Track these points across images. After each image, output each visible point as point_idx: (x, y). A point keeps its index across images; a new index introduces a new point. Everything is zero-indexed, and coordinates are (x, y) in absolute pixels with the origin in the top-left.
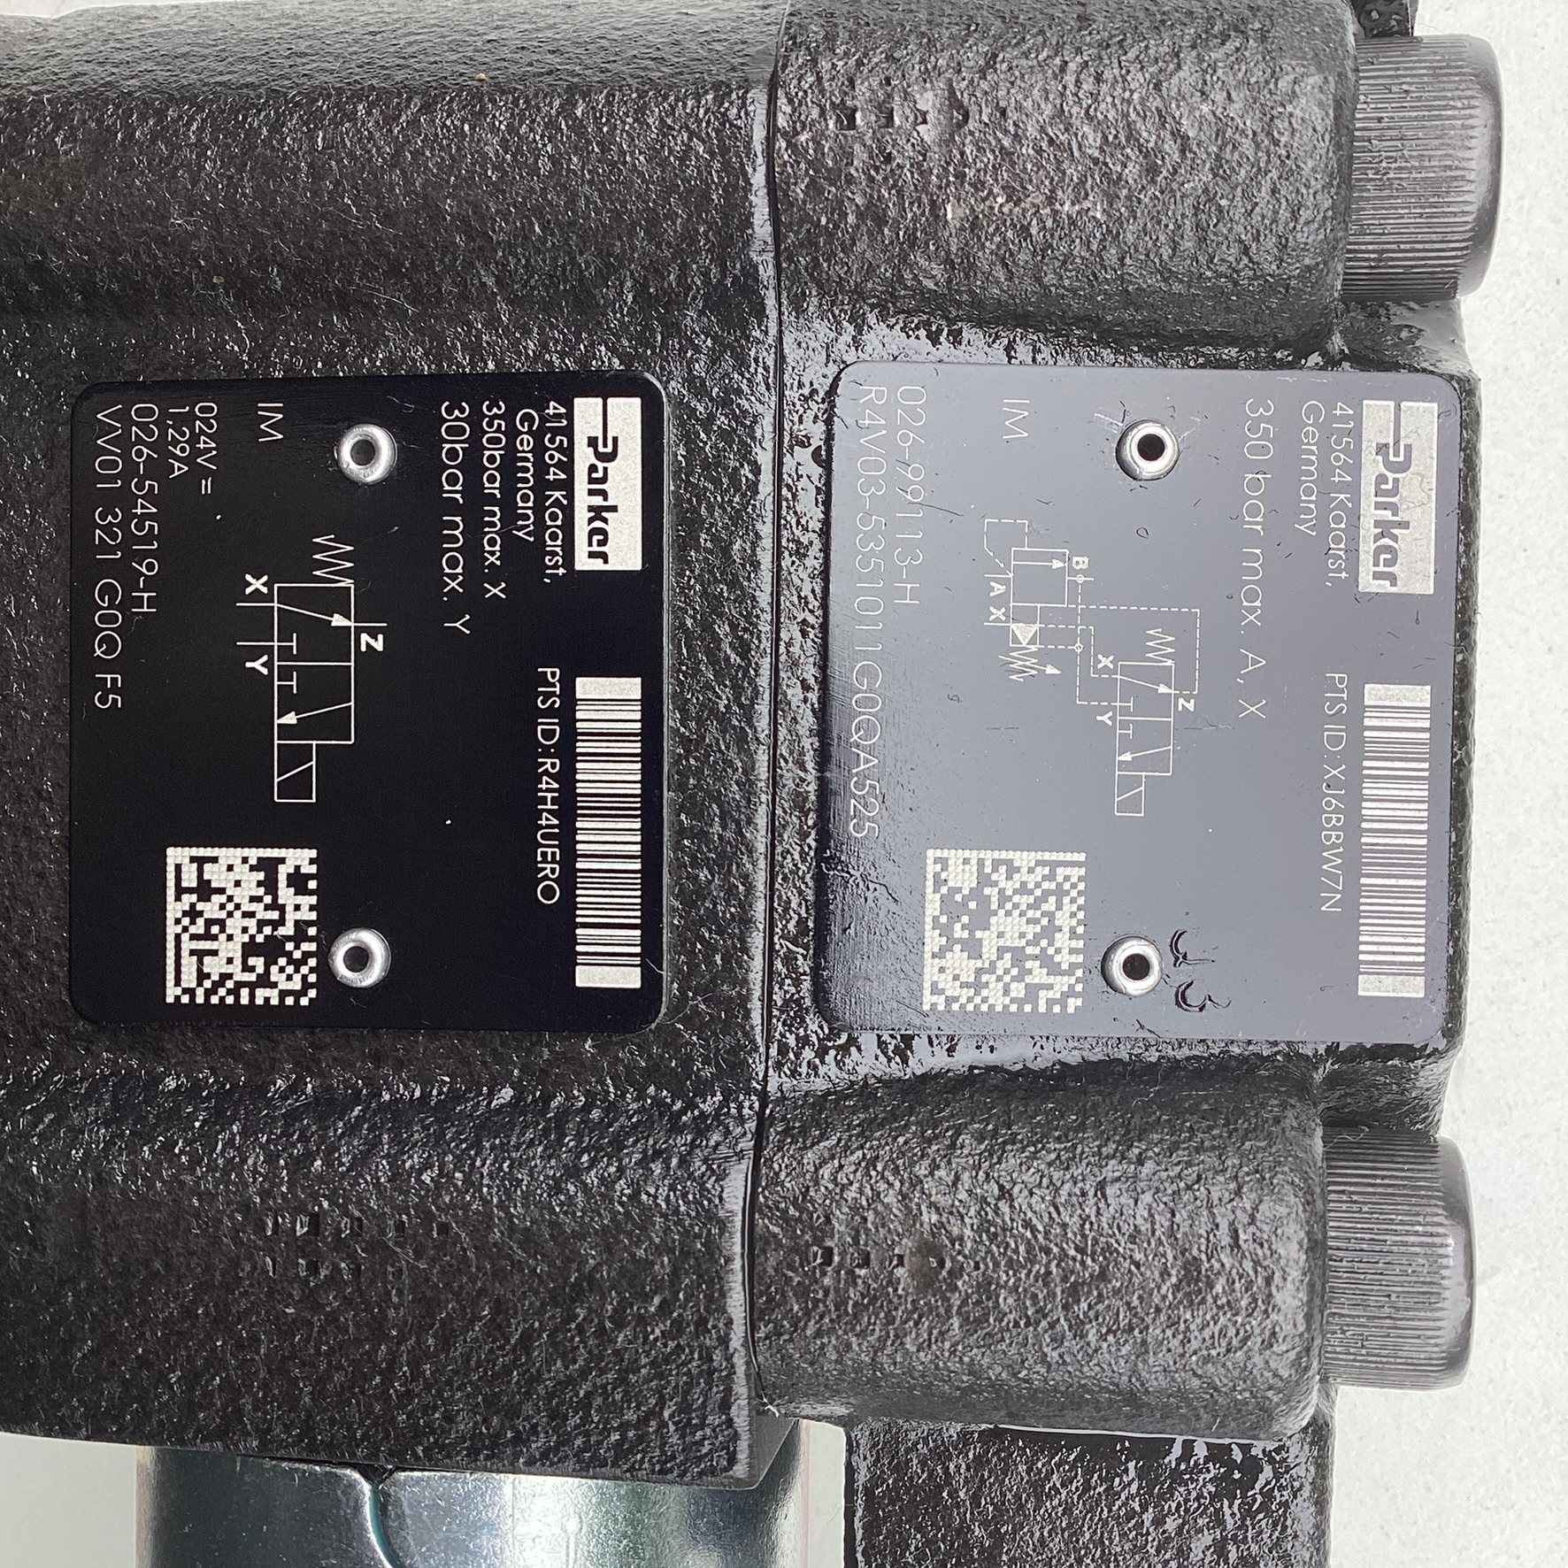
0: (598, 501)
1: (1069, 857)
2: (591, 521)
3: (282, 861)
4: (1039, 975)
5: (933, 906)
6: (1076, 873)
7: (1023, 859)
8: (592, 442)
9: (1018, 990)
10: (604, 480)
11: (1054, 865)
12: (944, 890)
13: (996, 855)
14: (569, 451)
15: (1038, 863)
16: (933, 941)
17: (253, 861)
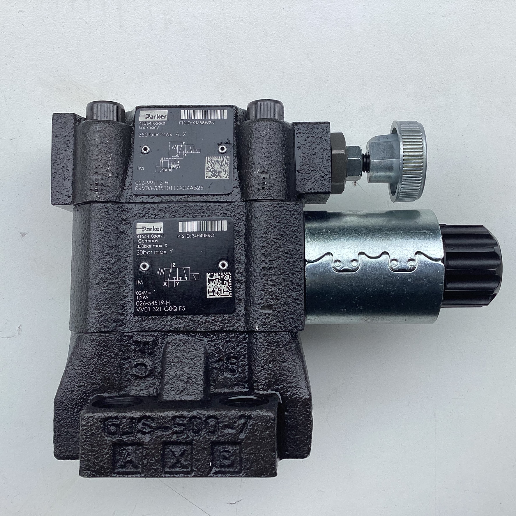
0: (152, 229)
1: (206, 159)
2: (155, 231)
3: (208, 278)
4: (224, 163)
5: (214, 178)
6: (209, 158)
7: (206, 165)
8: (143, 231)
9: (226, 165)
10: (149, 229)
11: (207, 161)
12: (211, 176)
13: (206, 169)
14: (145, 234)
15: (207, 163)
16: (219, 177)
17: (209, 283)
